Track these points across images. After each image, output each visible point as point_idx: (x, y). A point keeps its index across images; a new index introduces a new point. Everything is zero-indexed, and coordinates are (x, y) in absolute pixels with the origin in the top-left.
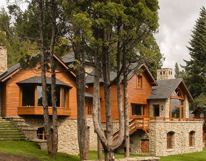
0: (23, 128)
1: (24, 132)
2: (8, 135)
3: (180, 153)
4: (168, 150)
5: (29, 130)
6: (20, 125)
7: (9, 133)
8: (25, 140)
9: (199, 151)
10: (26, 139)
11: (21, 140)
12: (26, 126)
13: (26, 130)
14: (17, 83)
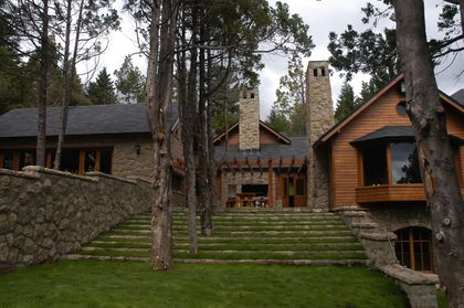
0: (362, 233)
1: (364, 242)
2: (327, 248)
5: (374, 240)
6: (354, 224)
7: (330, 245)
8: (363, 265)
10: (368, 262)
11: (354, 264)
12: (369, 228)
13: (366, 238)
14: (351, 143)
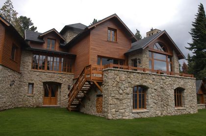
3: (160, 114)
4: (134, 111)
9: (192, 113)
